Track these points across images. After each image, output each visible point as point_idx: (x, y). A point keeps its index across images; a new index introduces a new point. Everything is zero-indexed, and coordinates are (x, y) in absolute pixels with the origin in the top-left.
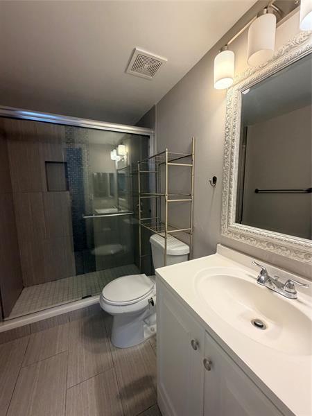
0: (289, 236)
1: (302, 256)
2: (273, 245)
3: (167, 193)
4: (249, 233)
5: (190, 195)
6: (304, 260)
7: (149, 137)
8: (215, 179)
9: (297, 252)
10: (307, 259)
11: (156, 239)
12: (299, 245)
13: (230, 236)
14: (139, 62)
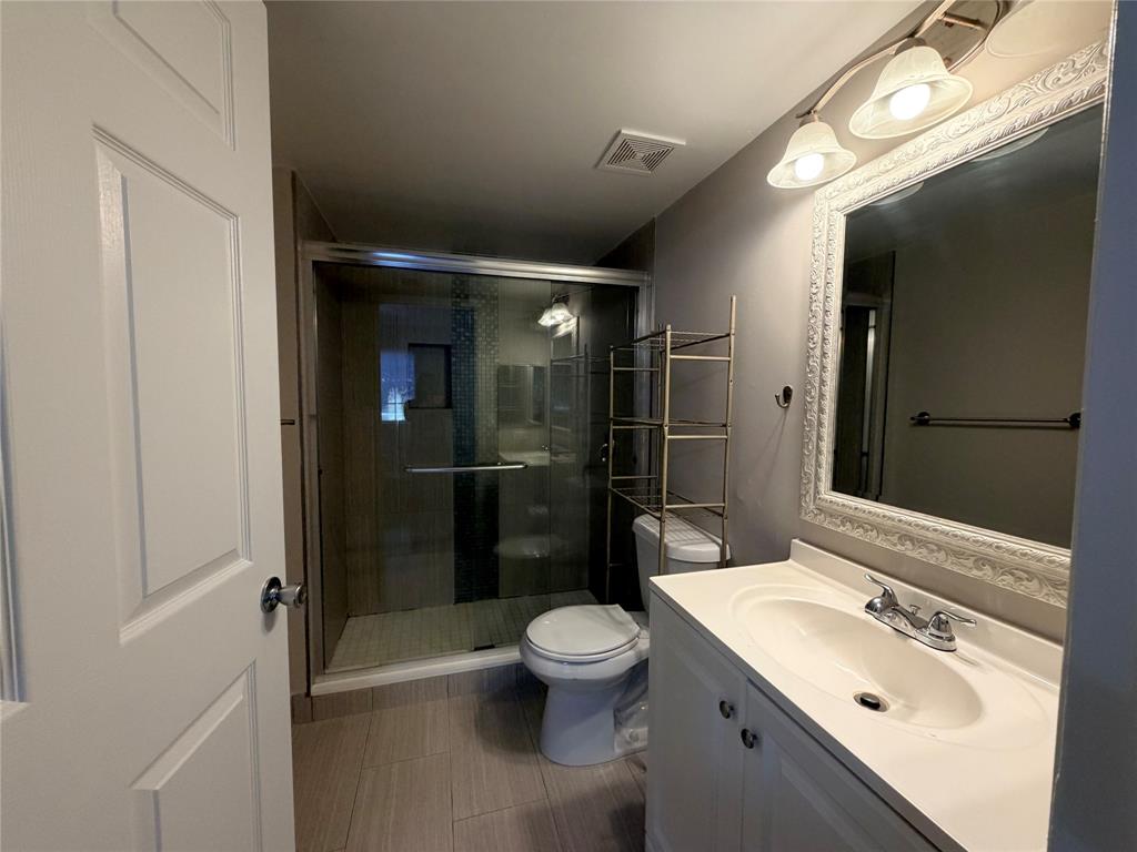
0: (942, 520)
1: (970, 563)
2: (911, 539)
4: (861, 514)
5: (725, 426)
6: (975, 572)
7: (636, 289)
8: (787, 393)
9: (958, 554)
10: (978, 569)
11: (646, 524)
12: (962, 538)
13: (820, 520)
14: (626, 150)
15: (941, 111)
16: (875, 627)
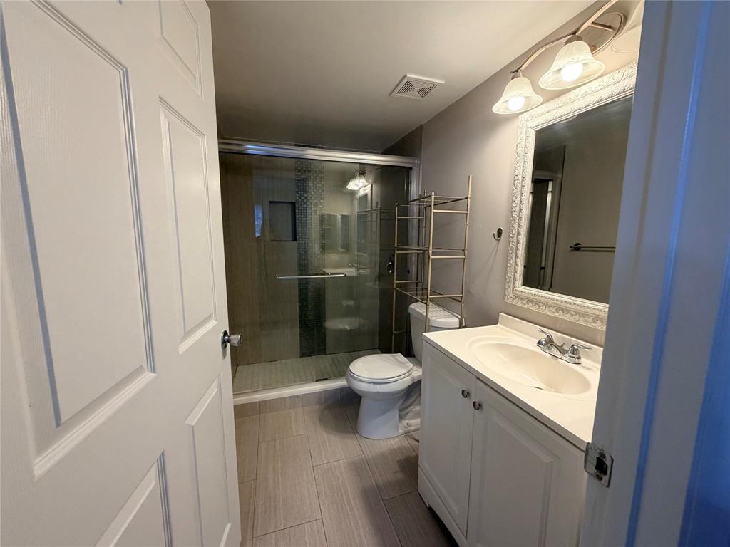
0: (578, 299)
1: (591, 320)
2: (563, 310)
3: (431, 248)
4: (537, 298)
5: (463, 251)
6: (593, 324)
7: (411, 168)
8: (500, 232)
9: (585, 316)
10: (595, 323)
11: (417, 308)
12: (588, 307)
13: (515, 302)
14: (408, 86)
15: (588, 76)
16: (542, 355)
